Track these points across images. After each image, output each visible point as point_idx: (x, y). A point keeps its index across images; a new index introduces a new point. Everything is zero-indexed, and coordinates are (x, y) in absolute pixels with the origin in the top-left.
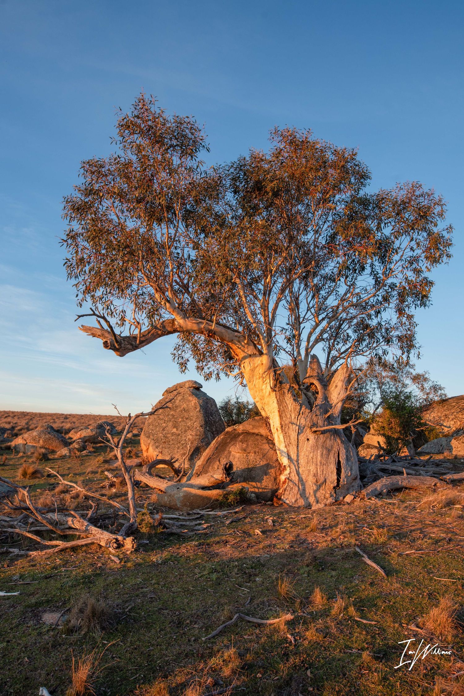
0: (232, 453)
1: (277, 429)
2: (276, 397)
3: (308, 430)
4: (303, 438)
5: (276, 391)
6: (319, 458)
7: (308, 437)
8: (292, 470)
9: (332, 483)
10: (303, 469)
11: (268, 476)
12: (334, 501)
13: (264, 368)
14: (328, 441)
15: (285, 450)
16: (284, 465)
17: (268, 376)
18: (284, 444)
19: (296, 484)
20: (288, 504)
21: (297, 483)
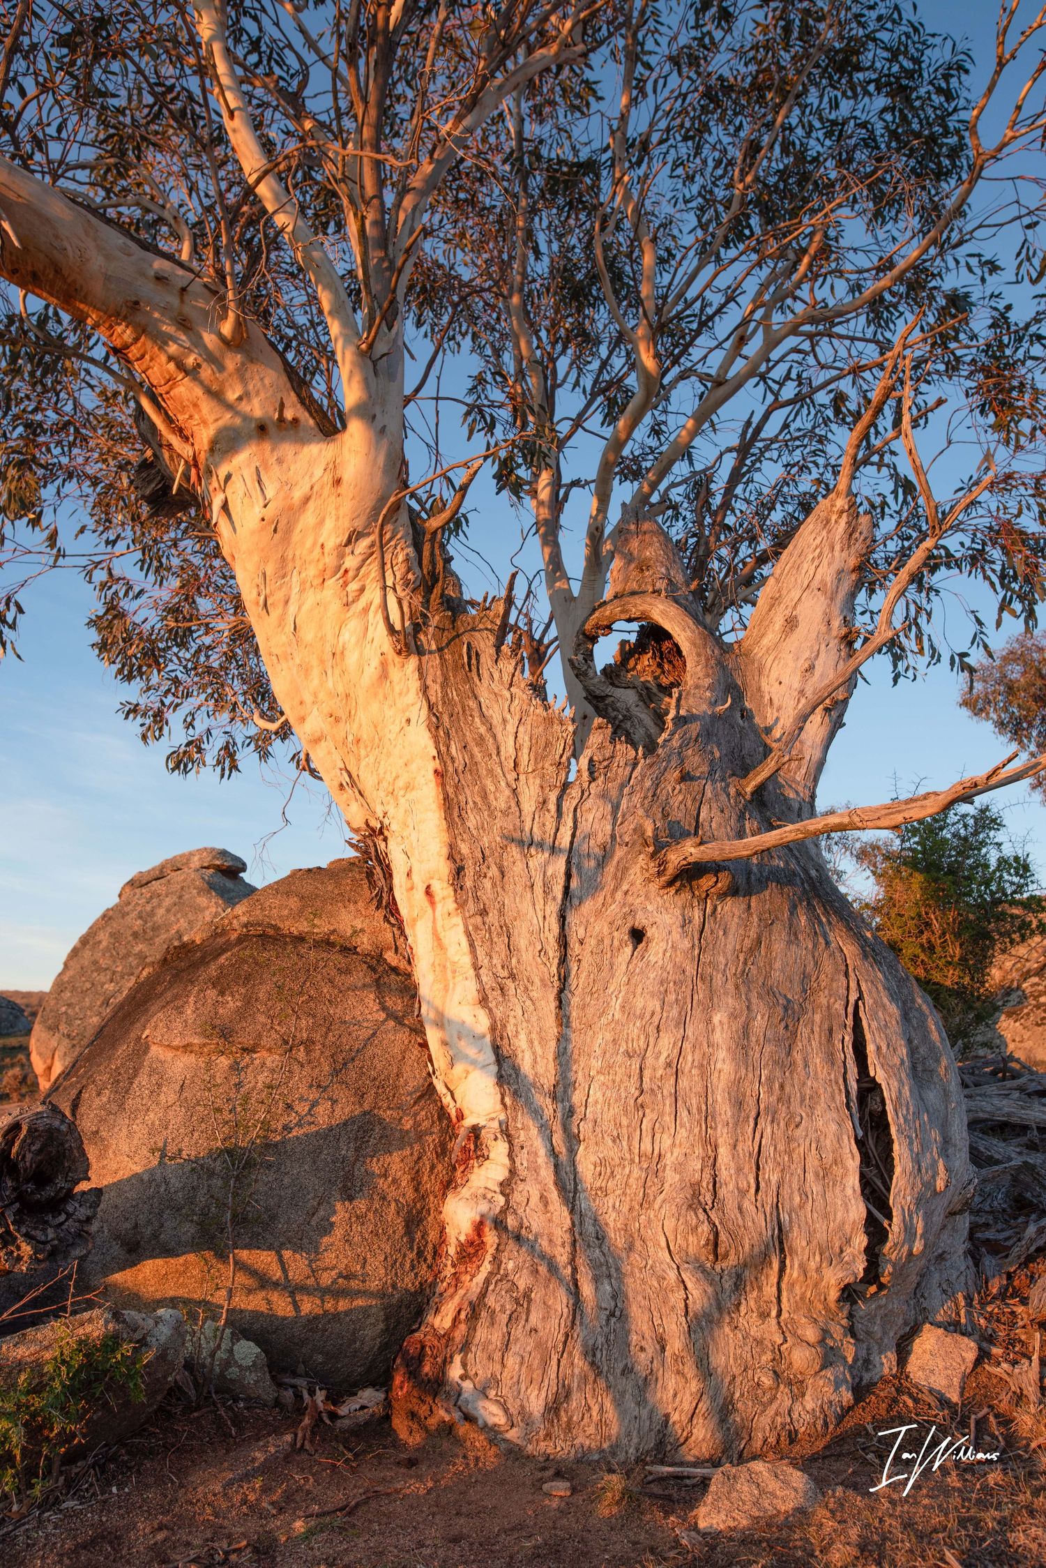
0: (154, 1048)
1: (428, 892)
2: (425, 689)
3: (640, 867)
4: (601, 927)
5: (420, 652)
6: (724, 1065)
7: (641, 920)
8: (522, 1159)
9: (832, 1255)
10: (609, 1150)
11: (361, 1205)
12: (847, 1396)
13: (347, 506)
14: (779, 946)
15: (482, 1023)
16: (469, 1122)
17: (373, 568)
18: (471, 987)
19: (553, 1268)
20: (492, 1433)
21: (562, 1256)
